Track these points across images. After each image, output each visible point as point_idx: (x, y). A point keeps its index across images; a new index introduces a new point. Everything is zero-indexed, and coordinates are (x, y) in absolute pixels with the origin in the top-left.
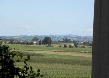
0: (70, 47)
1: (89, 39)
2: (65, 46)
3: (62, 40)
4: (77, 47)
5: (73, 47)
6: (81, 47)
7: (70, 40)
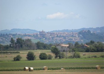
0: (43, 57)
1: (65, 38)
2: (31, 57)
3: (8, 43)
4: (60, 57)
5: (50, 58)
6: (71, 57)
7: (29, 40)
